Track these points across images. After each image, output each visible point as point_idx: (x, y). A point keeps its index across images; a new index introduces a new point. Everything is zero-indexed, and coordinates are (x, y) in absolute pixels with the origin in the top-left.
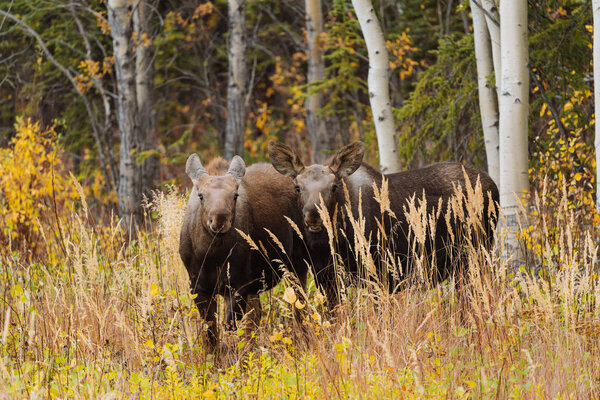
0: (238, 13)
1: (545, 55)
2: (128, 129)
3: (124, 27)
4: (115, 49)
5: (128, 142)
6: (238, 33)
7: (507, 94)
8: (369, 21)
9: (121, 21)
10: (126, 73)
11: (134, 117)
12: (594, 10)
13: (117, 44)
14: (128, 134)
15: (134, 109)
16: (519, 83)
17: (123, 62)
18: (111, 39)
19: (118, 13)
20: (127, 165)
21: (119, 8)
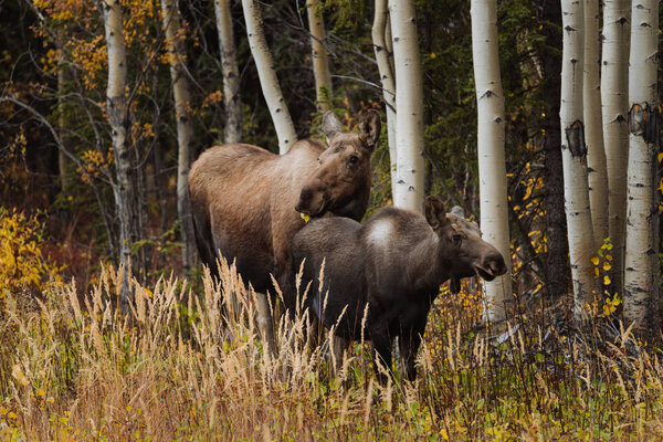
0: (233, 102)
1: (445, 143)
2: (127, 218)
3: (122, 117)
4: (114, 139)
5: (127, 232)
6: (233, 122)
7: (401, 182)
8: (278, 111)
9: (119, 111)
10: (124, 163)
11: (132, 207)
13: (116, 134)
14: (127, 223)
15: (132, 199)
16: (413, 171)
17: (121, 152)
18: (110, 129)
19: (116, 103)
20: (126, 254)
21: (117, 98)
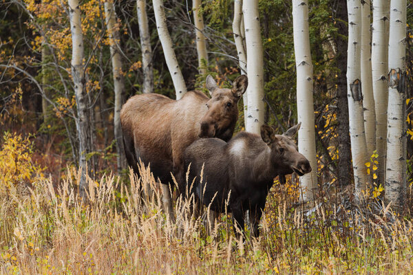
0: (148, 68)
1: (277, 93)
2: (83, 139)
3: (81, 77)
4: (76, 90)
5: (83, 147)
7: (250, 116)
8: (175, 73)
9: (79, 74)
10: (82, 105)
11: (87, 132)
12: (297, 66)
13: (77, 87)
14: (84, 142)
15: (87, 127)
16: (258, 110)
17: (80, 99)
18: (74, 84)
19: (77, 68)
20: (83, 160)
21: (78, 66)
